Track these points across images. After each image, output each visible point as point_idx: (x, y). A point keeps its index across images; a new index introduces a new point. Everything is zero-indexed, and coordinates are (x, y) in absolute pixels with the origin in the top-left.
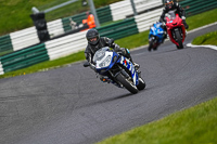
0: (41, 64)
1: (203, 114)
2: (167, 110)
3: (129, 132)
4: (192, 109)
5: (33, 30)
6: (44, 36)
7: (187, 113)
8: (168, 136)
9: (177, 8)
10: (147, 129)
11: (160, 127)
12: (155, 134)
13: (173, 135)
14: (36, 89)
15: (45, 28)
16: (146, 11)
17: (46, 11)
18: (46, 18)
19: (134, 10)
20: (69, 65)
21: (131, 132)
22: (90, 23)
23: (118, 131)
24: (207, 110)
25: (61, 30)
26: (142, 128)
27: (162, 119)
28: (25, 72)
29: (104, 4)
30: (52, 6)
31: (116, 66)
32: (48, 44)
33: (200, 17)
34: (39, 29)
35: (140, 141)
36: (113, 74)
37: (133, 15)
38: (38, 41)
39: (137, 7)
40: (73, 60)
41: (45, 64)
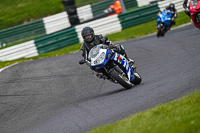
2: (188, 89)
3: (154, 109)
5: (64, 15)
8: (189, 113)
10: (170, 107)
11: (182, 105)
12: (177, 111)
13: (194, 112)
15: (75, 13)
18: (77, 4)
21: (155, 109)
23: (143, 108)
25: (90, 15)
26: (165, 105)
27: (184, 97)
28: (57, 54)
31: (110, 62)
32: (78, 28)
34: (70, 14)
35: (163, 118)
36: (107, 70)
37: (156, 1)
38: (69, 25)
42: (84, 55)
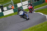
0: (2, 17)
1: (37, 27)
2: (29, 26)
4: (35, 26)
6: (3, 11)
7: (34, 27)
9: (31, 4)
11: (28, 30)
14: (1, 22)
15: (3, 9)
16: (25, 5)
17: (3, 5)
19: (22, 5)
20: (8, 17)
22: (13, 8)
24: (38, 26)
25: (6, 9)
27: (28, 28)
29: (16, 4)
30: (4, 4)
32: (4, 12)
33: (36, 6)
34: (2, 9)
37: (22, 6)
38: (1, 12)
39: (23, 4)
40: (9, 16)
41: (3, 16)
42: (18, 13)
